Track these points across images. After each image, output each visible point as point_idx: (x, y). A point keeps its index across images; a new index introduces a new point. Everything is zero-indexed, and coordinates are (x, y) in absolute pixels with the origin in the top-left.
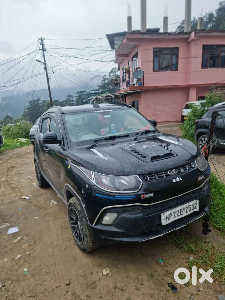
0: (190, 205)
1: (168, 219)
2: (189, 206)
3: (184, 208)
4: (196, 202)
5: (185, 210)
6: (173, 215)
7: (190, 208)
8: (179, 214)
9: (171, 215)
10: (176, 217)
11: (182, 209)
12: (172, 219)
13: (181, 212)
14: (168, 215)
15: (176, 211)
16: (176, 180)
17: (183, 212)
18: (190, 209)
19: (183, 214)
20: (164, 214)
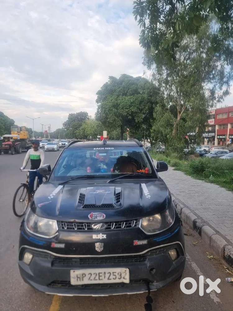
0: (115, 272)
1: (79, 279)
2: (113, 273)
3: (105, 273)
4: (126, 271)
5: (107, 275)
6: (88, 276)
7: (115, 275)
8: (97, 278)
9: (84, 275)
10: (91, 280)
11: (101, 273)
12: (86, 281)
13: (99, 276)
14: (80, 274)
15: (92, 273)
16: (97, 236)
17: (103, 277)
18: (114, 277)
19: (102, 280)
20: (74, 272)
